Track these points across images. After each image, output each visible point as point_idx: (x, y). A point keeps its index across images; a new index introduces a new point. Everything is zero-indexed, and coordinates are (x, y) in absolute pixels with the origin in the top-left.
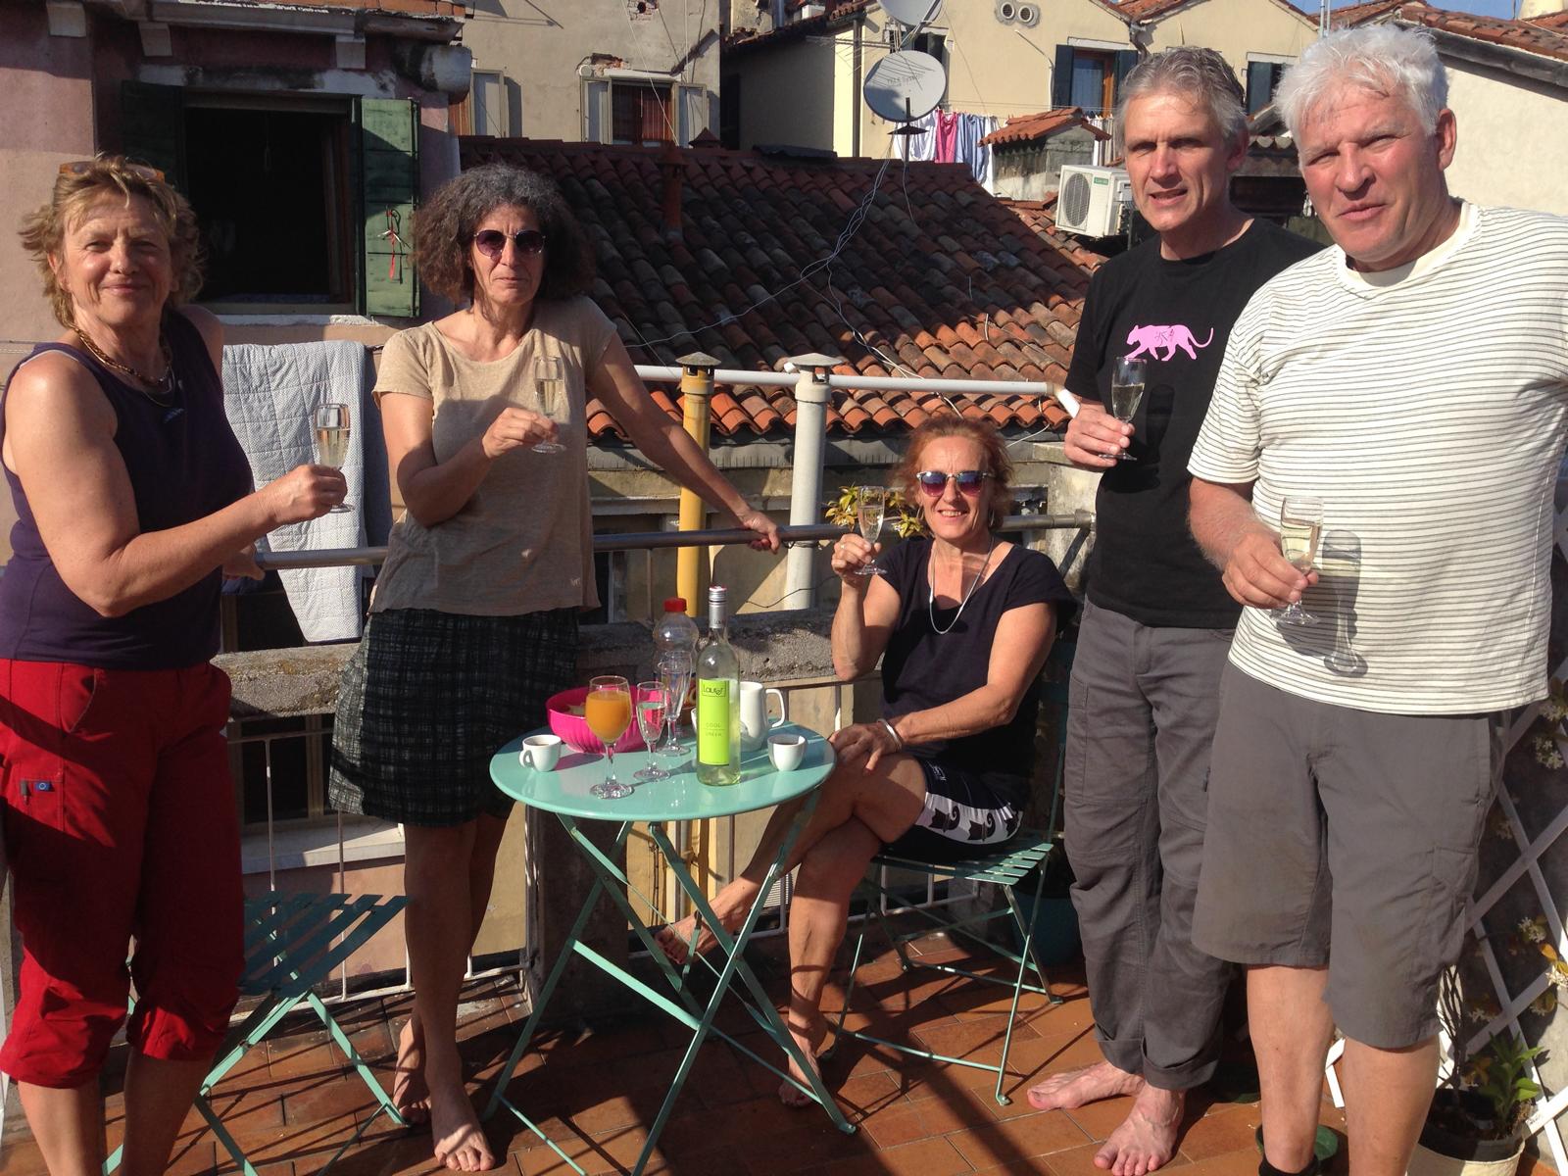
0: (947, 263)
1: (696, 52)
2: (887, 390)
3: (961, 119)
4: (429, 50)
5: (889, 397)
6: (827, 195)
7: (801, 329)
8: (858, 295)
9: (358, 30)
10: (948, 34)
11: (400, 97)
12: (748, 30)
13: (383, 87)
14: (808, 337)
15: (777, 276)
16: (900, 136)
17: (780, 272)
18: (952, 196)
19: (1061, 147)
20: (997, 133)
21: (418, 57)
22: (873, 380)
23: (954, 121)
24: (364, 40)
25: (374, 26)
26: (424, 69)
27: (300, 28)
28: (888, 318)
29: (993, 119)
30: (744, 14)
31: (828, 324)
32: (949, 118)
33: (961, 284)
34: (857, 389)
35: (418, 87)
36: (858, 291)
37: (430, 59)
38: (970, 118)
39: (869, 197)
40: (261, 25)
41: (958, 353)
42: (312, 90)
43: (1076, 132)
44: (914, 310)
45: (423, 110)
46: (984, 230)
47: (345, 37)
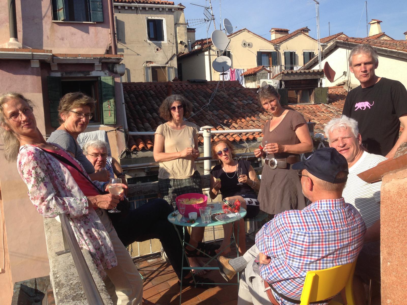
0: (235, 103)
1: (171, 59)
2: (224, 133)
3: (236, 70)
4: (116, 65)
5: (224, 135)
6: (206, 90)
7: (202, 121)
8: (215, 112)
9: (100, 62)
10: (231, 51)
11: (109, 76)
12: (182, 52)
13: (106, 74)
14: (204, 123)
15: (196, 109)
16: (222, 75)
17: (196, 108)
18: (235, 88)
19: (260, 75)
20: (244, 73)
21: (113, 67)
22: (220, 131)
23: (234, 70)
24: (101, 64)
25: (103, 61)
26: (115, 69)
27: (87, 62)
28: (222, 117)
29: (243, 69)
30: (181, 49)
31: (209, 119)
32: (233, 70)
33: (239, 108)
34: (217, 133)
35: (113, 73)
36: (215, 111)
37: (116, 67)
38: (238, 70)
39: (216, 90)
40: (78, 62)
41: (240, 124)
42: (89, 76)
43: (263, 71)
44: (228, 115)
45: (115, 78)
46: (243, 95)
47: (97, 63)
